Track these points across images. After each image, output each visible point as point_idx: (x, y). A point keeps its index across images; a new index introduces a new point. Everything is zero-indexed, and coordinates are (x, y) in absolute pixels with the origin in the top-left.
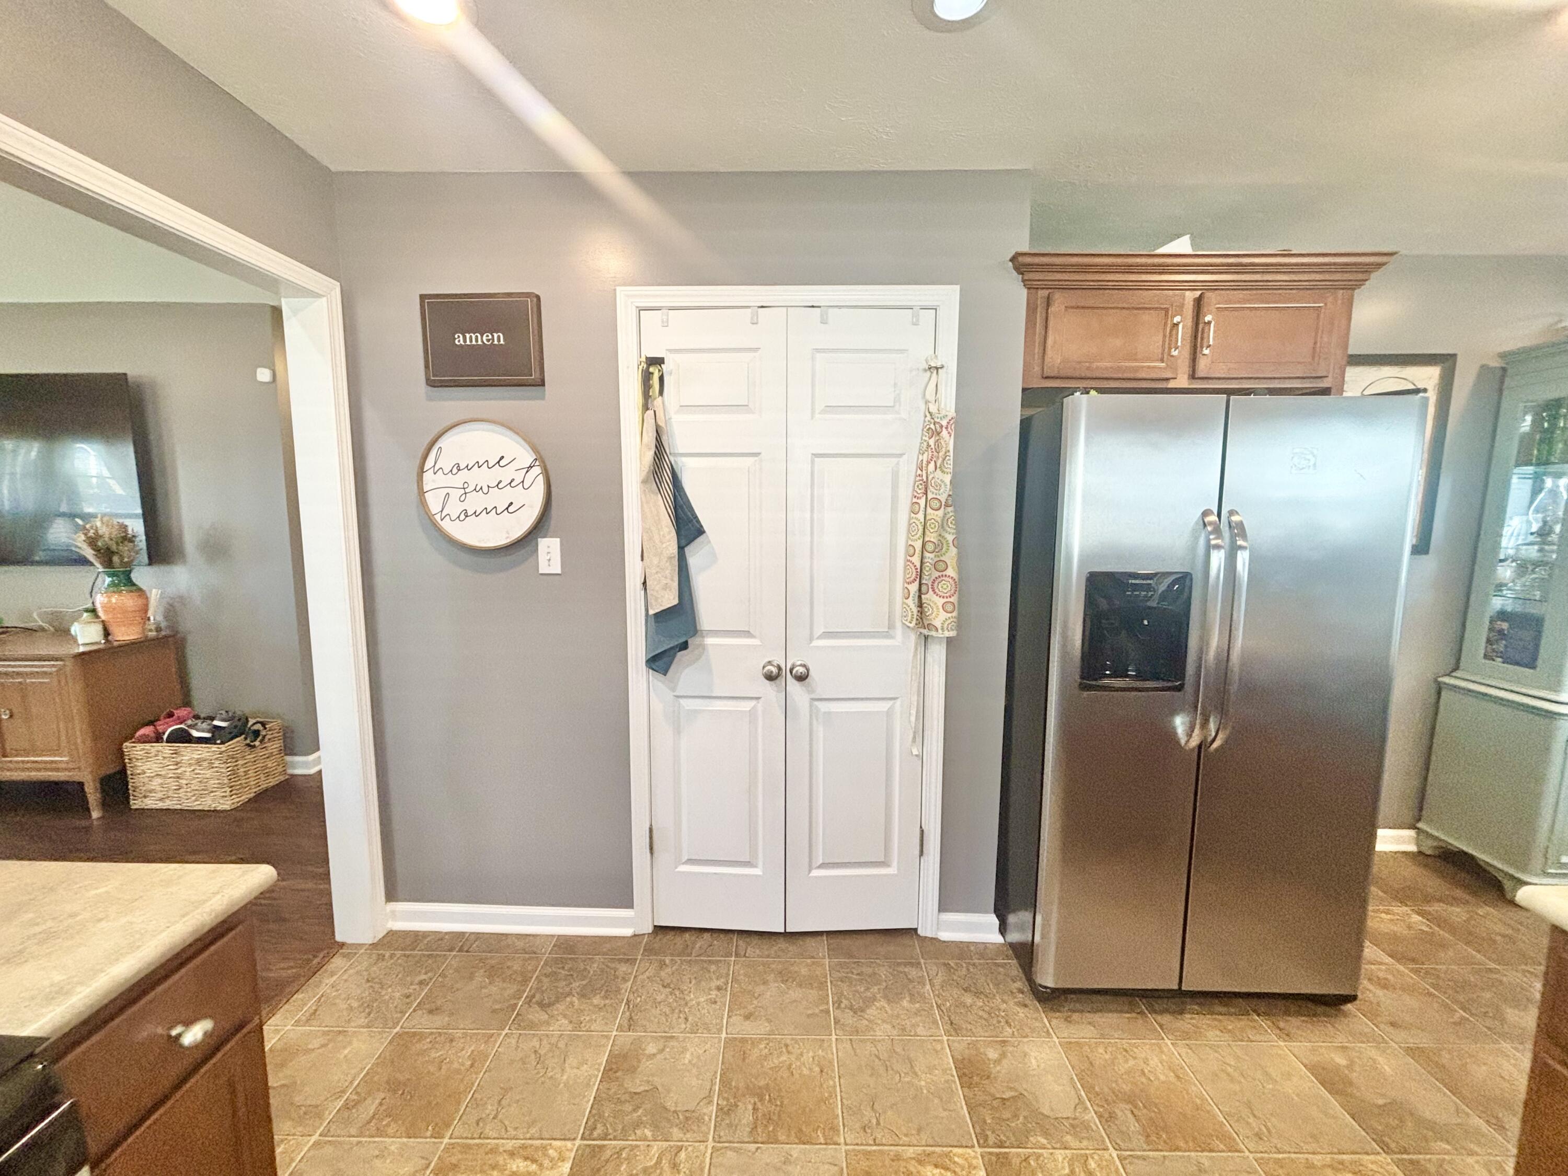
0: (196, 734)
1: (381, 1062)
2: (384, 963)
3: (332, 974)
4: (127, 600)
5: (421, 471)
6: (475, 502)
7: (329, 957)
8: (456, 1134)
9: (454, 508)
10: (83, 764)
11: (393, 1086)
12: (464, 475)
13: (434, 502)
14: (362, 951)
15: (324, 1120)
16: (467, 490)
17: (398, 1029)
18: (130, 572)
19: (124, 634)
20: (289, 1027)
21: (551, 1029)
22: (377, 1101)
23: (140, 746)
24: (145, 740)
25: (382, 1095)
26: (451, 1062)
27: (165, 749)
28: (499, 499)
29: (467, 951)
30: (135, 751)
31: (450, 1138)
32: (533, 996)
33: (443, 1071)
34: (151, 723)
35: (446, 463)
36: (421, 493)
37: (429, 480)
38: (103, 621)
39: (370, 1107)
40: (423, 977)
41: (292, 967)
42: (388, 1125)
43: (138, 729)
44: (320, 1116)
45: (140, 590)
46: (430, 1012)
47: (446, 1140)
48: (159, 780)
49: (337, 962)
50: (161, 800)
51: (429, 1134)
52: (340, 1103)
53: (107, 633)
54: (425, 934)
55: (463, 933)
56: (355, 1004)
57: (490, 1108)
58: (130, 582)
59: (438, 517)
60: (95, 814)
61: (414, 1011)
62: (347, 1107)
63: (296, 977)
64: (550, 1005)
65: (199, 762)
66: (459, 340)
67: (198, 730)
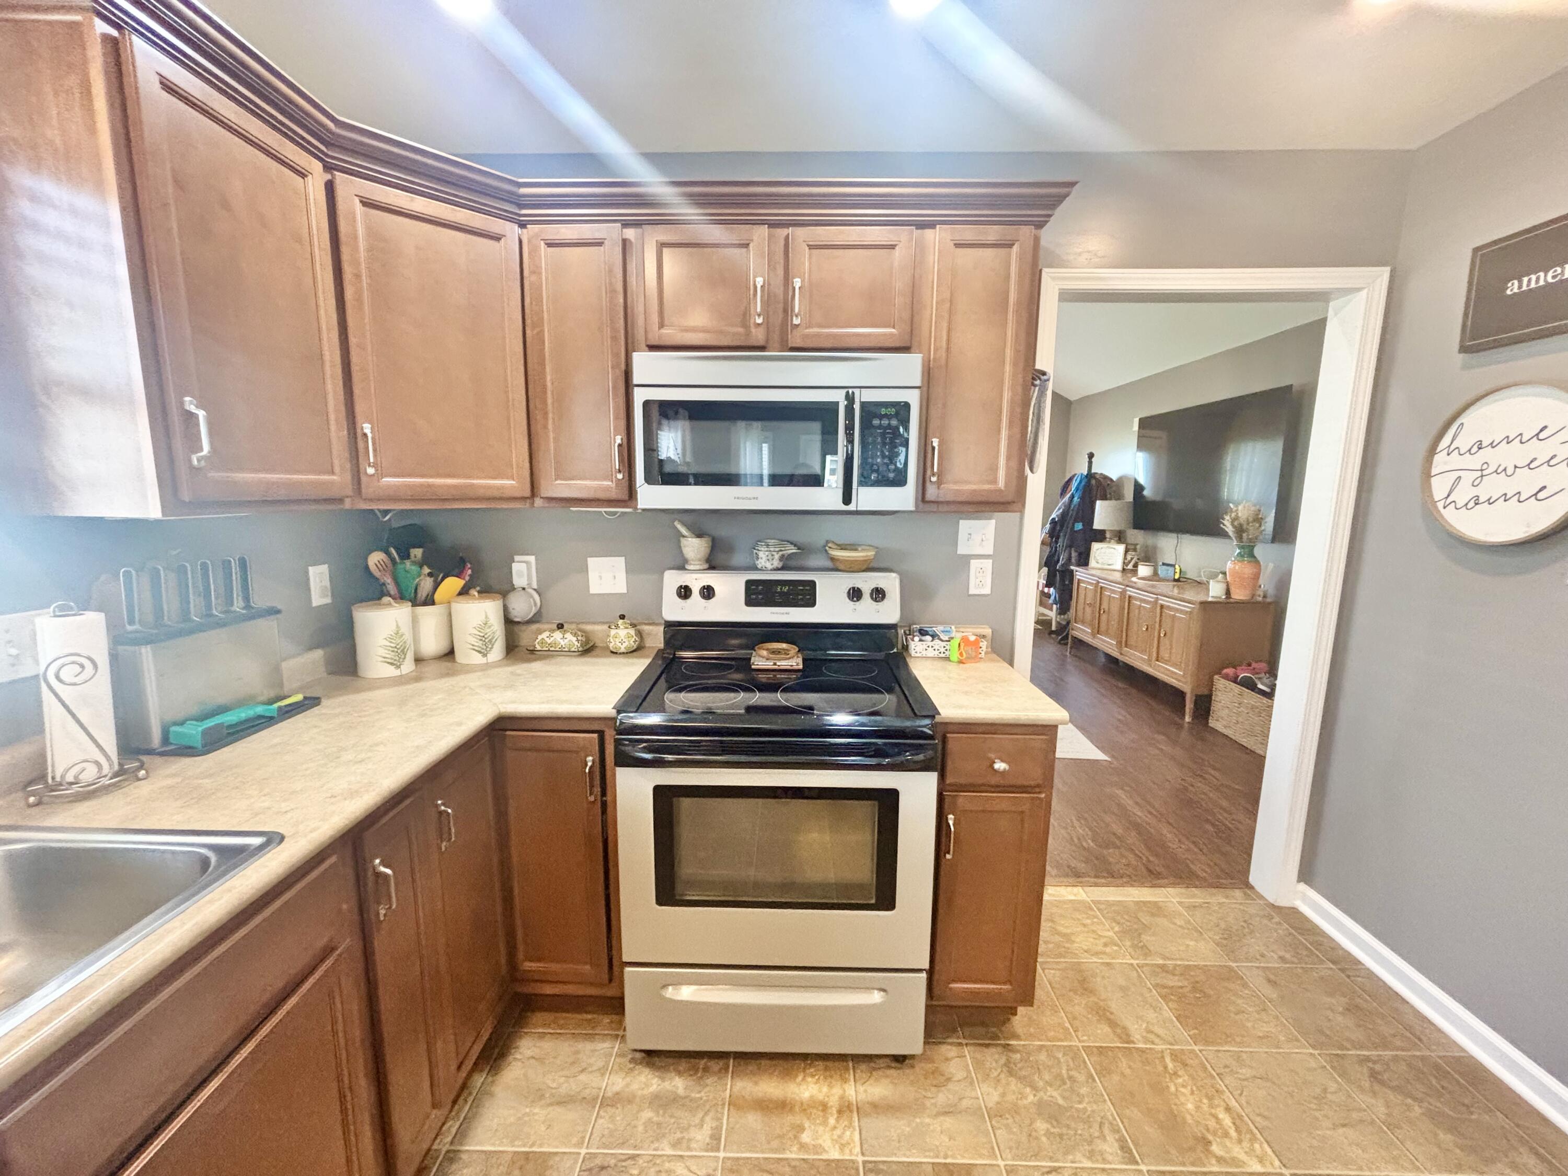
0: (1260, 686)
1: (1205, 969)
2: (1269, 924)
3: (1227, 897)
4: (1247, 569)
5: (1432, 451)
6: (1492, 487)
7: (1233, 887)
8: (1204, 1052)
9: (1462, 495)
10: (1189, 679)
11: (1195, 987)
12: (1486, 454)
13: (1439, 488)
14: (1261, 902)
15: (1145, 959)
16: (1485, 473)
17: (1234, 965)
18: (1253, 547)
19: (1239, 595)
20: (1174, 901)
21: (1361, 1096)
22: (1180, 984)
23: (1223, 681)
24: (1226, 677)
25: (1186, 984)
26: (1247, 1020)
27: (1236, 688)
28: (1527, 482)
29: (1349, 977)
30: (1220, 683)
31: (1200, 1051)
32: (1375, 1062)
33: (1237, 1017)
34: (1234, 667)
35: (1464, 442)
36: (1427, 475)
37: (1440, 461)
38: (1227, 582)
39: (1173, 981)
40: (1288, 956)
41: (1206, 872)
42: (1173, 1001)
43: (1226, 668)
44: (1146, 955)
45: (1257, 562)
46: (1269, 981)
47: (1196, 1048)
48: (1227, 711)
49: (1238, 893)
50: (1225, 727)
51: (1191, 1033)
52: (1161, 962)
53: (1228, 593)
54: (1323, 934)
55: (1359, 962)
56: (1223, 925)
57: (1246, 1072)
58: (1252, 555)
59: (1440, 505)
60: (1188, 719)
61: (1258, 968)
62: (1163, 967)
63: (1205, 879)
64: (1382, 1083)
65: (1253, 708)
66: (1513, 288)
67: (1262, 684)
